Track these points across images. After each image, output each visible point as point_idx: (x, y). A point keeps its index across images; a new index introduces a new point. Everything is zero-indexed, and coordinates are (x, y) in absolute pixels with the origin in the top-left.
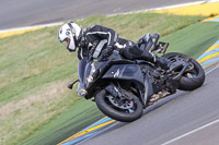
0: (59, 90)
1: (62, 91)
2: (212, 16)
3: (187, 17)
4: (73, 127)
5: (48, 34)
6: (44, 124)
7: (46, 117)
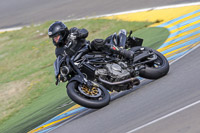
0: (17, 90)
1: (21, 90)
2: (158, 22)
3: (134, 22)
4: (29, 124)
5: (8, 38)
6: (4, 121)
7: (5, 114)
